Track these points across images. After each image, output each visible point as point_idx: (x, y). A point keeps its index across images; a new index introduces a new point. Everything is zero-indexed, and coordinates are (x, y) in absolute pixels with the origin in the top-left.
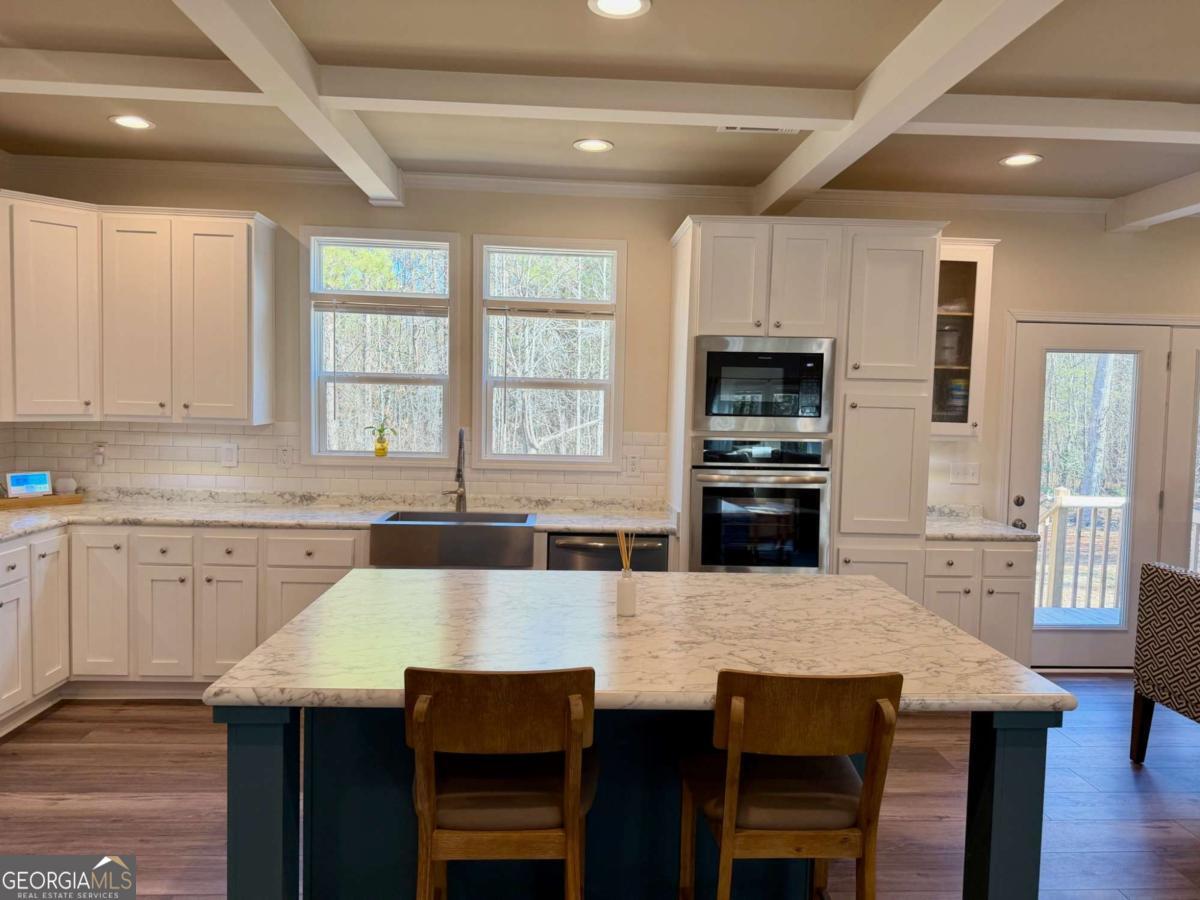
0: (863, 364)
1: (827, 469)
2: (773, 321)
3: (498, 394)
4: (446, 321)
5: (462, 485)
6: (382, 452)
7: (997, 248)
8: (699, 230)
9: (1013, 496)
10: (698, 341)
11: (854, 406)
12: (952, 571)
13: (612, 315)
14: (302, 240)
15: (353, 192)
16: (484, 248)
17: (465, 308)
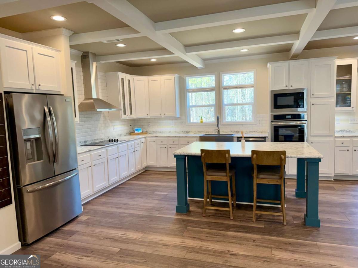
0: (315, 94)
1: (306, 120)
2: (290, 85)
3: (226, 107)
4: (214, 92)
5: (219, 128)
6: (202, 122)
8: (271, 65)
10: (272, 91)
11: (313, 104)
12: (344, 145)
13: (253, 87)
14: (185, 78)
15: (194, 67)
16: (223, 75)
17: (219, 89)
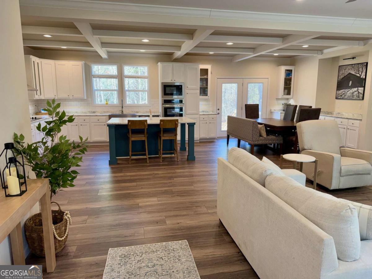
0: (188, 87)
1: (183, 104)
2: (174, 80)
3: (127, 92)
4: (117, 79)
5: (122, 109)
6: (107, 104)
7: (211, 66)
8: (161, 65)
9: (217, 109)
10: (162, 83)
11: (187, 93)
12: (204, 120)
13: (148, 78)
14: (90, 65)
15: (100, 56)
16: (124, 66)
17: (121, 77)
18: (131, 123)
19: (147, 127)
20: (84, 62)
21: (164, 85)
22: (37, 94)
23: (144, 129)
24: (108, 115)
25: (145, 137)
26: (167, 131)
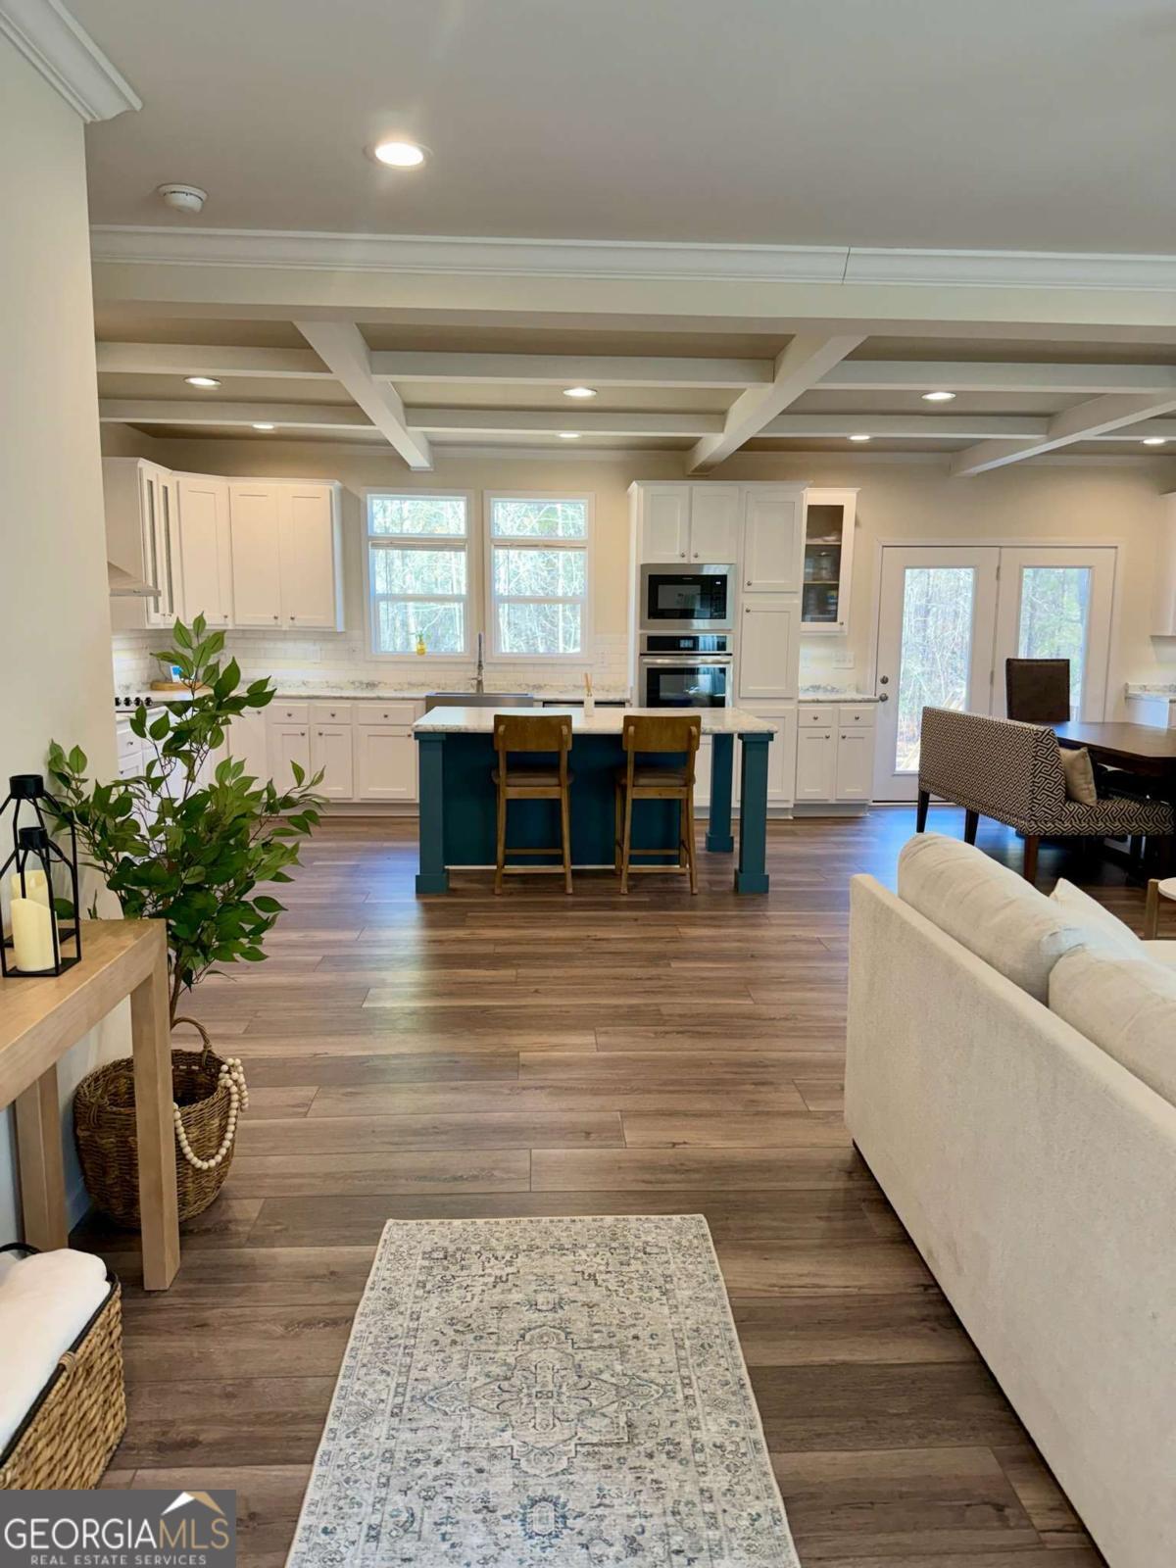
0: (754, 582)
1: (731, 655)
2: (692, 554)
3: (503, 606)
4: (463, 555)
5: (480, 674)
6: (421, 652)
7: (858, 494)
8: (642, 491)
9: (880, 677)
10: (644, 567)
11: (748, 611)
12: (818, 723)
13: (584, 548)
14: (361, 496)
15: (401, 461)
16: (493, 499)
17: (479, 545)
18: (506, 729)
19: (570, 747)
20: (337, 483)
21: (650, 576)
22: (157, 610)
23: (558, 754)
24: (423, 695)
25: (559, 785)
26: (651, 764)
